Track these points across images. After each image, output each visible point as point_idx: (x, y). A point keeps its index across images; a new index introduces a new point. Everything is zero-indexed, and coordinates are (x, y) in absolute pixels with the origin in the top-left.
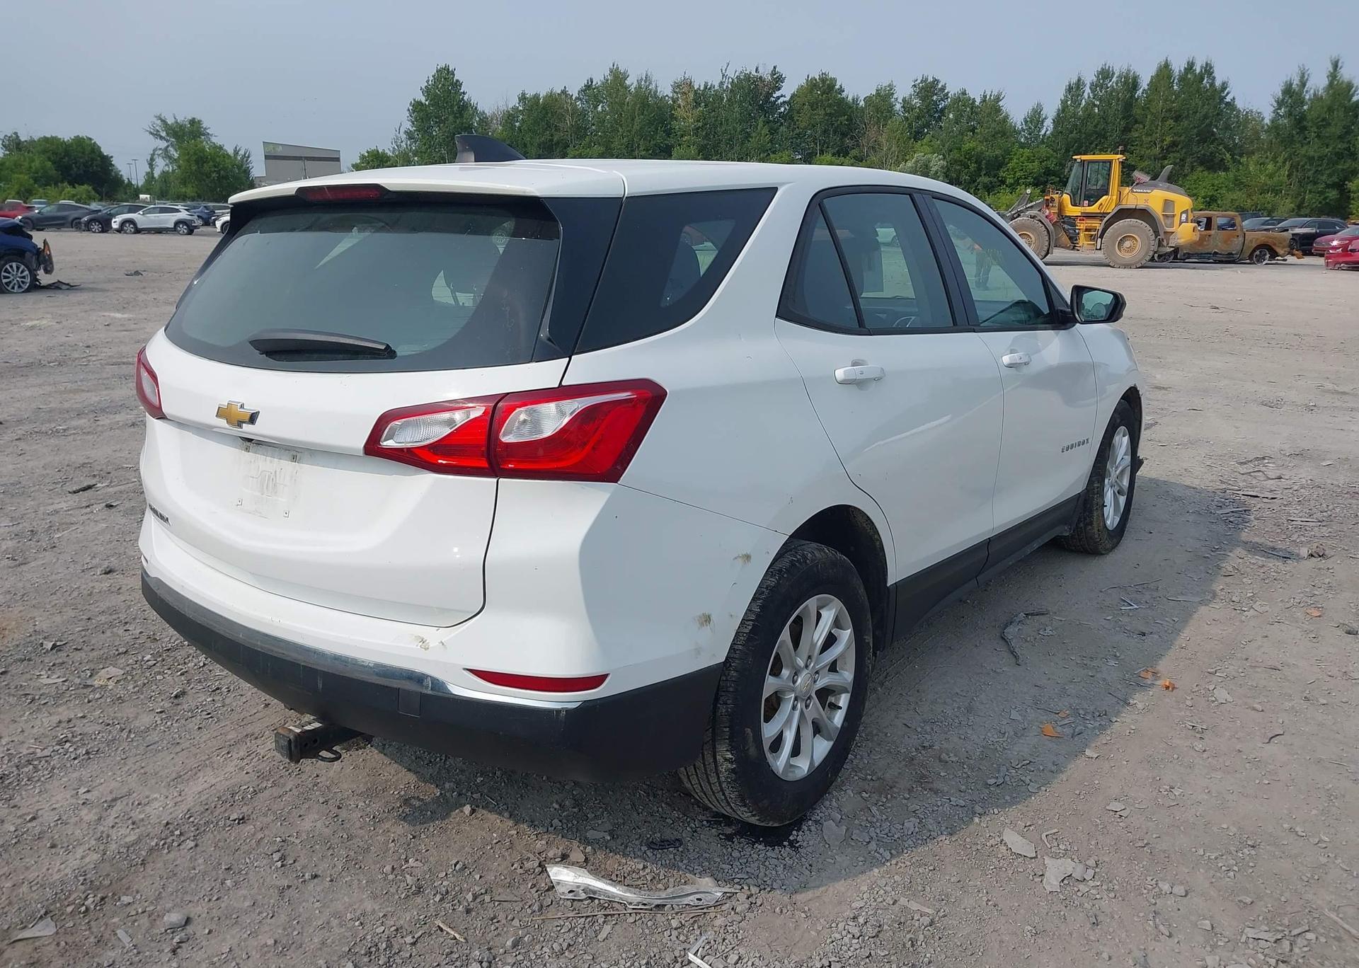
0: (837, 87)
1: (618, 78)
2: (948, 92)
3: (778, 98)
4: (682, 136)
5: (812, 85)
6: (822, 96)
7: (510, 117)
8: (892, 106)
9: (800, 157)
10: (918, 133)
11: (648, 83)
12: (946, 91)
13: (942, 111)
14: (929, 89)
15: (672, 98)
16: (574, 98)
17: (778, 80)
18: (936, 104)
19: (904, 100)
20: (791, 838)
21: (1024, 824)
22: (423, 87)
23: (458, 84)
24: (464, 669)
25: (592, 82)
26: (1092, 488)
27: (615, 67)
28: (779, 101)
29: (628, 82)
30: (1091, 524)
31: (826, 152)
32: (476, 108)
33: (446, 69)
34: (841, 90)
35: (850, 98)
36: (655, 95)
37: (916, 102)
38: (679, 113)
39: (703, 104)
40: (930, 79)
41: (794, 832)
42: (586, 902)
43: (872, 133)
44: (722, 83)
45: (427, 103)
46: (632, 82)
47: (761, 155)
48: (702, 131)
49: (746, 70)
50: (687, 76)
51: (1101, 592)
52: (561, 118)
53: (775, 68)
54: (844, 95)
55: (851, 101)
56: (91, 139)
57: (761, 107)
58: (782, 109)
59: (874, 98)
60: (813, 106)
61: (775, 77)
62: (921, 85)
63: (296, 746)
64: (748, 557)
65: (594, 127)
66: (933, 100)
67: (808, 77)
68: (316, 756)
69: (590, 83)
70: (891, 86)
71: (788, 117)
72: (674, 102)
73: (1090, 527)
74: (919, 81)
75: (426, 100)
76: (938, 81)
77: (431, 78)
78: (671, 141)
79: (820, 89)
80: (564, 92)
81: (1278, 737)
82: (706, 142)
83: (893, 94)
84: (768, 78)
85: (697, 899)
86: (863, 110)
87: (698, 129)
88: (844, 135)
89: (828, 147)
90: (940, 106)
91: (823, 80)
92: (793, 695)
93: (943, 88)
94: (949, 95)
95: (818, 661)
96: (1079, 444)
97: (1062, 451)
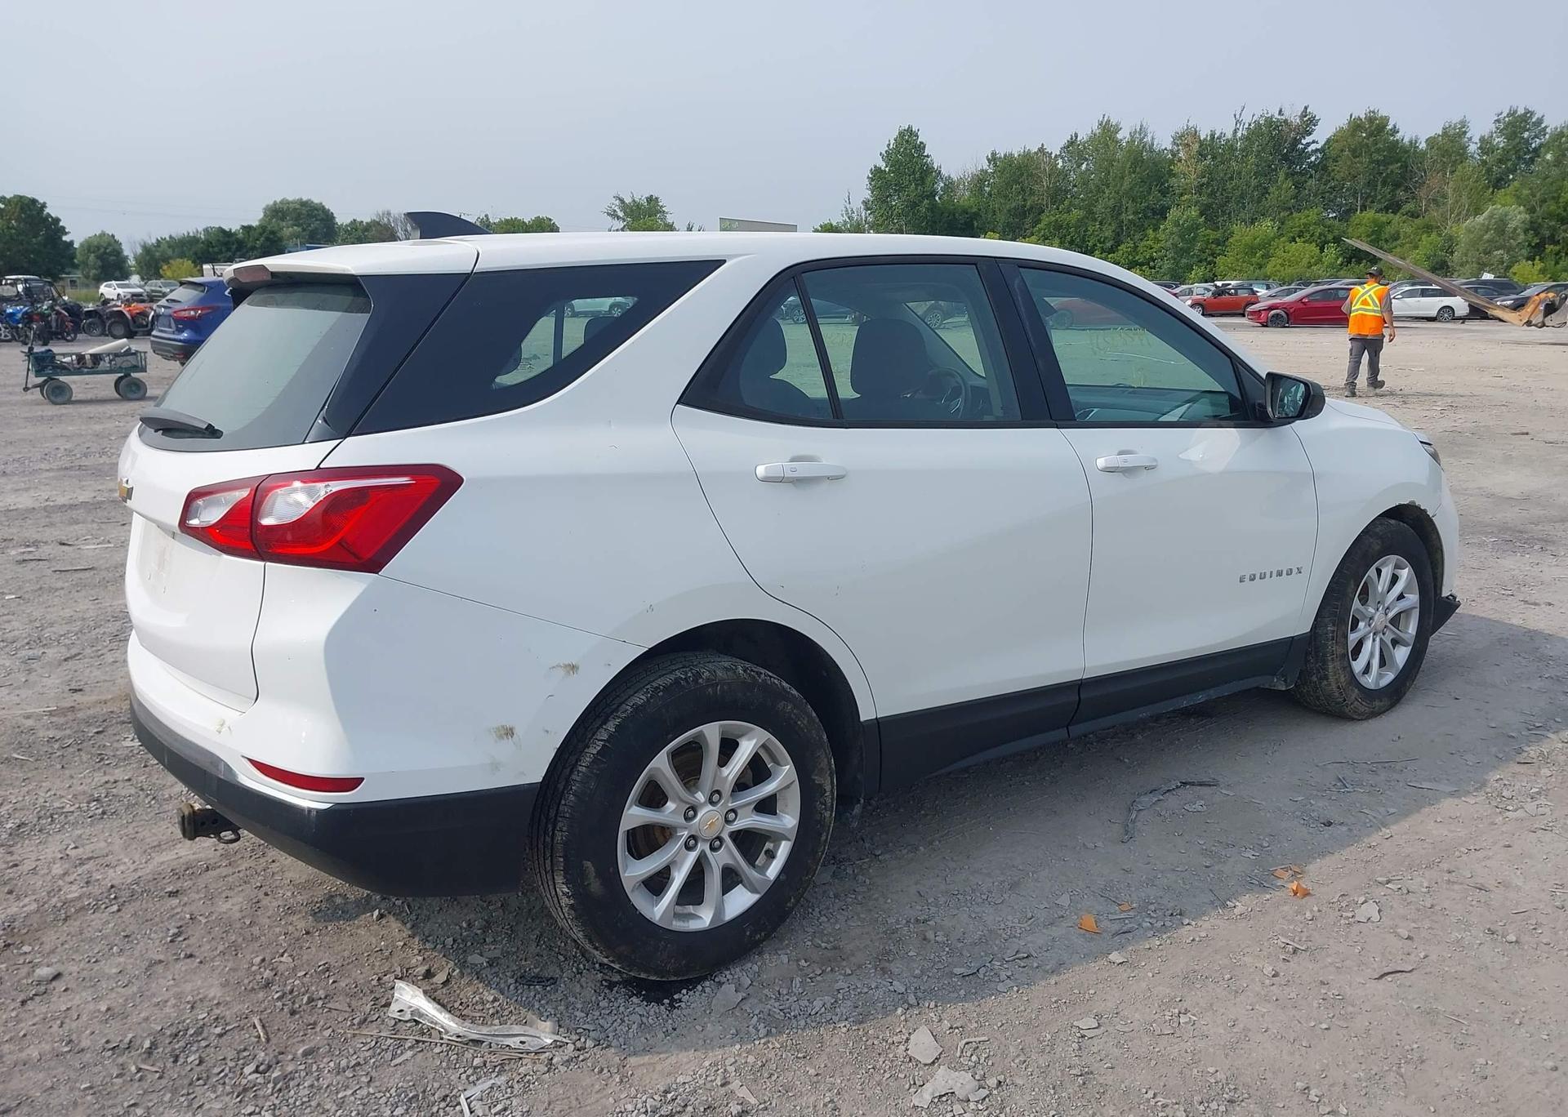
0: (1389, 127)
1: (1108, 131)
2: (1546, 127)
3: (1308, 144)
4: (1182, 195)
5: (1356, 126)
6: (1368, 139)
7: (980, 180)
8: (1465, 148)
9: (1335, 215)
10: (1499, 180)
11: (1142, 136)
12: (1543, 126)
13: (1536, 150)
14: (1518, 125)
15: (1172, 151)
16: (1053, 156)
17: (1309, 123)
18: (1527, 142)
19: (1482, 139)
20: (676, 997)
21: (949, 1026)
22: (884, 152)
23: (921, 147)
24: (243, 757)
25: (1076, 137)
26: (1325, 631)
27: (1106, 119)
28: (1310, 149)
29: (1119, 136)
30: (1326, 677)
31: (1370, 208)
32: (940, 172)
33: (910, 131)
34: (1395, 131)
35: (1406, 140)
36: (1151, 150)
37: (1500, 141)
38: (1178, 168)
39: (1209, 157)
40: (1521, 111)
41: (684, 991)
42: (409, 1025)
43: (1434, 181)
44: (1235, 131)
45: (887, 169)
46: (1123, 135)
47: (1282, 214)
48: (1207, 188)
49: (1268, 113)
50: (1191, 125)
51: (1317, 766)
52: (1039, 181)
53: (1306, 108)
54: (1398, 136)
55: (1407, 143)
56: (550, 220)
57: (1285, 158)
58: (1313, 159)
59: (1440, 138)
60: (1355, 153)
61: (1305, 119)
62: (1507, 119)
63: (189, 824)
64: (573, 668)
65: (1075, 189)
66: (1523, 138)
67: (1351, 117)
68: (217, 835)
69: (1074, 138)
70: (1463, 124)
71: (1322, 167)
72: (1174, 155)
73: (1325, 682)
74: (1505, 114)
75: (887, 167)
76: (1532, 113)
77: (892, 142)
78: (1166, 202)
79: (1366, 130)
80: (1041, 150)
81: (1398, 974)
82: (1210, 200)
83: (1465, 133)
84: (1295, 120)
85: (521, 1042)
86: (1424, 154)
87: (1202, 185)
88: (1397, 185)
89: (1373, 202)
90: (1533, 146)
91: (1371, 120)
92: (686, 833)
93: (1540, 121)
94: (1548, 130)
95: (733, 798)
96: (1279, 573)
97: (1241, 581)
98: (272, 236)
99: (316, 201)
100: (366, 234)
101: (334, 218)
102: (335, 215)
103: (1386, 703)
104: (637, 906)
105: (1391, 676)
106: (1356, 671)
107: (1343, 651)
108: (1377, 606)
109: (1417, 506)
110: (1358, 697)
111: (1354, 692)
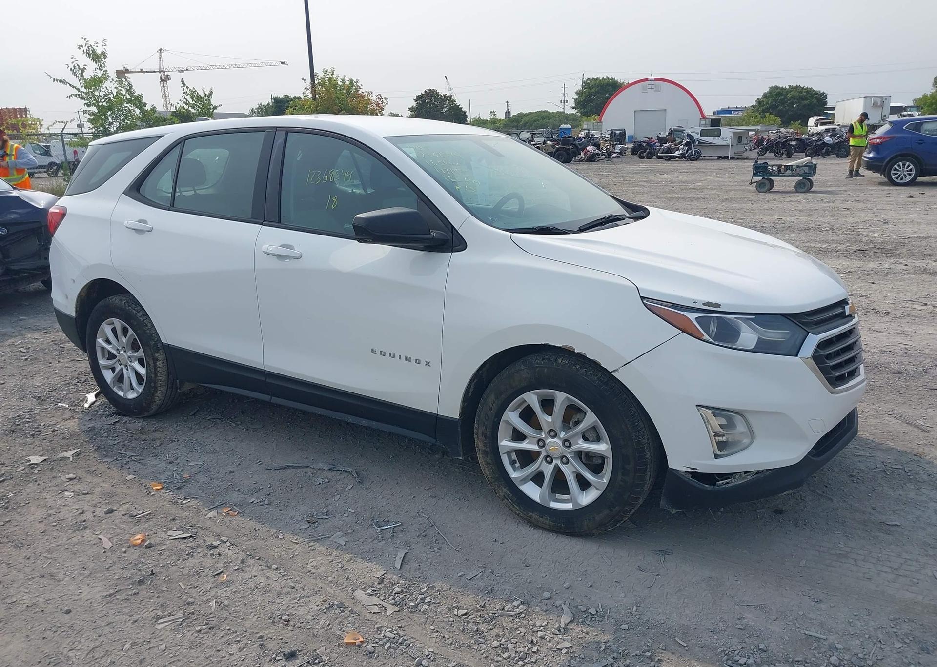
51: (418, 514)
64: (74, 281)
95: (130, 352)
96: (408, 359)
97: (373, 352)
103: (548, 522)
104: (104, 375)
105: (569, 506)
106: (514, 475)
107: (483, 449)
108: (552, 433)
109: (578, 353)
110: (508, 496)
111: (502, 490)
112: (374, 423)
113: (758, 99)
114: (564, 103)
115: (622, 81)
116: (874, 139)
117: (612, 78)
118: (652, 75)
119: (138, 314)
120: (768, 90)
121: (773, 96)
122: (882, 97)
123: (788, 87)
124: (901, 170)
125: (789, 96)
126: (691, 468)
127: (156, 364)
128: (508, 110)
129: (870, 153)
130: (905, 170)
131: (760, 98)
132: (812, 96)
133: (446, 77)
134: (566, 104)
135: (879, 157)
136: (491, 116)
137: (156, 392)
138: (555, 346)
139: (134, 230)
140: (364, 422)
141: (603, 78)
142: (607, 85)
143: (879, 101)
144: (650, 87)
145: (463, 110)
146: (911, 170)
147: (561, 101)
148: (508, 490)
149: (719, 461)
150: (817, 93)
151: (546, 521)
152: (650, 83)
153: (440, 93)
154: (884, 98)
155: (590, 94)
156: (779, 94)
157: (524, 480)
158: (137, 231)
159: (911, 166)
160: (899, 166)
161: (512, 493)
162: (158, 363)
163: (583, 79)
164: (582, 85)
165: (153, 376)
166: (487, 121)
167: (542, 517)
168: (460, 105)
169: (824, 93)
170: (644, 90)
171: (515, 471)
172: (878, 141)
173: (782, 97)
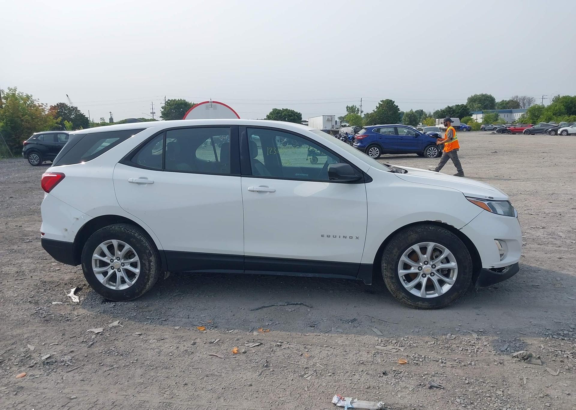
64: (77, 219)
81: (215, 356)
92: (111, 265)
95: (123, 260)
96: (345, 237)
97: (322, 236)
98: (465, 108)
99: (489, 94)
100: (507, 105)
101: (495, 100)
102: (495, 99)
103: (427, 305)
104: (98, 278)
105: (436, 295)
106: (406, 286)
107: (391, 276)
108: (426, 263)
109: (443, 223)
110: (405, 297)
111: (402, 294)
112: (317, 274)
113: (267, 115)
114: (153, 114)
115: (190, 102)
116: (359, 136)
117: (184, 100)
118: (211, 99)
119: (135, 234)
120: (272, 110)
121: (275, 114)
122: (331, 116)
123: (282, 109)
124: (373, 151)
125: (283, 114)
126: (492, 267)
127: (150, 264)
128: (111, 117)
129: (358, 143)
130: (375, 151)
131: (268, 114)
132: (294, 115)
133: (67, 95)
134: (154, 114)
135: (362, 145)
136: (101, 120)
137: (148, 282)
138: (432, 221)
139: (137, 184)
140: (310, 275)
141: (178, 99)
142: (181, 104)
143: (330, 117)
144: (210, 106)
145: (86, 116)
146: (377, 151)
147: (151, 113)
148: (405, 294)
149: (502, 262)
150: (296, 113)
151: (426, 304)
152: (210, 104)
153: (68, 106)
154: (332, 116)
155: (171, 109)
156: (278, 113)
157: (411, 288)
158: (139, 183)
159: (378, 150)
160: (372, 149)
161: (406, 295)
162: (151, 263)
163: (165, 100)
164: (165, 104)
165: (147, 272)
166: (99, 124)
167: (424, 303)
168: (83, 114)
169: (300, 113)
170: (207, 108)
171: (406, 285)
172: (361, 137)
173: (280, 114)
